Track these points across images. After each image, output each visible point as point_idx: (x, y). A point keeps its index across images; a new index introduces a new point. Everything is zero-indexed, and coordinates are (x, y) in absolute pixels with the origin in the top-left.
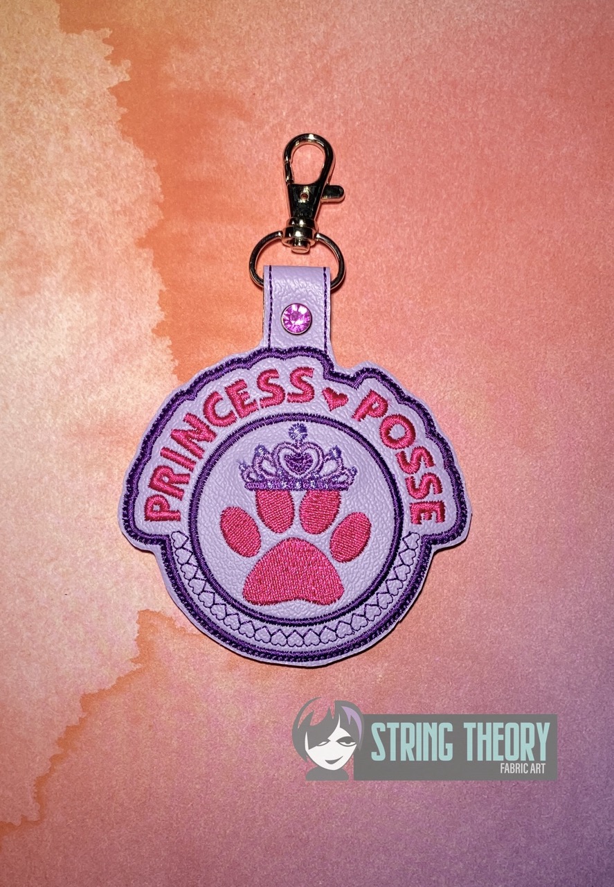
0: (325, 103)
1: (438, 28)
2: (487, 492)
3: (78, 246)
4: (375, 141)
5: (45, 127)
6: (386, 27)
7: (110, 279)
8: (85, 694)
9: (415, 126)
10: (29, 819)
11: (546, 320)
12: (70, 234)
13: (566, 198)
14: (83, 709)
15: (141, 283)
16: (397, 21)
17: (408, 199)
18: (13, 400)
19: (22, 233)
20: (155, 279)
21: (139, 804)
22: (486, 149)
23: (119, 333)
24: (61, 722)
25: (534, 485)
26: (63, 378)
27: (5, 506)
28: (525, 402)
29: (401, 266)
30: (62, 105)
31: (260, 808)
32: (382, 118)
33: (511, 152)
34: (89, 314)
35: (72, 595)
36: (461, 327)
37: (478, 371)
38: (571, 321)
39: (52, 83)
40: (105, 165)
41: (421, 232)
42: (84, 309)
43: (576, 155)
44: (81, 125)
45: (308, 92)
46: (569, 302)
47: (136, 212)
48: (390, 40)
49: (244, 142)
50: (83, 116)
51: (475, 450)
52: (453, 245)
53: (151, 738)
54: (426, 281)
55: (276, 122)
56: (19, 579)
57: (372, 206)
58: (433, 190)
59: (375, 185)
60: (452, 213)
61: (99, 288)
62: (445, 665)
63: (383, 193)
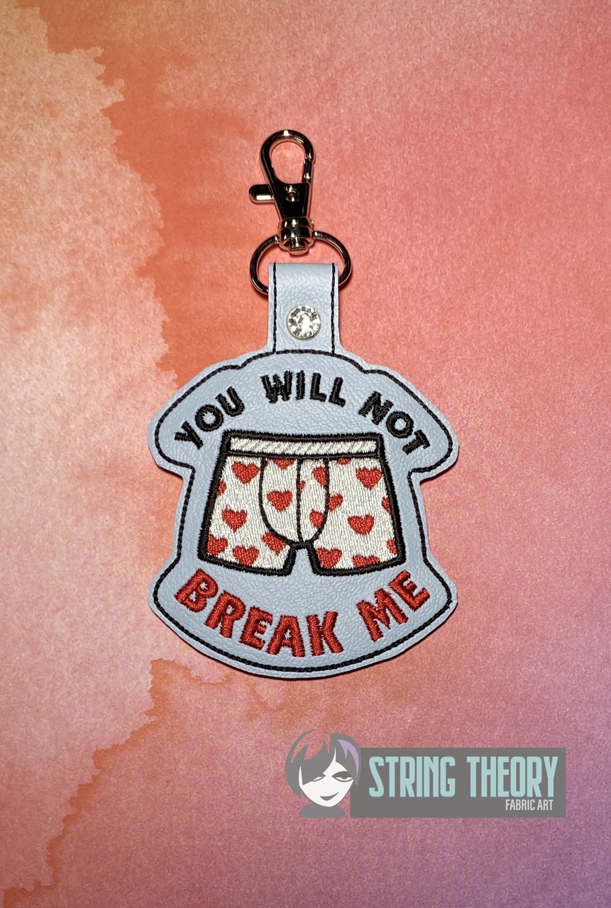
0: (331, 117)
1: (448, 35)
2: (515, 524)
3: (74, 277)
4: (386, 156)
5: (36, 152)
6: (393, 36)
7: (109, 310)
8: (97, 750)
9: (427, 141)
10: (42, 884)
11: (573, 340)
12: (65, 265)
13: (589, 210)
14: (96, 766)
15: (143, 314)
16: (405, 29)
17: (422, 217)
18: (11, 442)
19: (15, 265)
20: (157, 309)
21: (158, 864)
22: (503, 161)
23: (121, 368)
24: (73, 780)
25: (565, 514)
26: (63, 417)
27: (7, 554)
28: (552, 427)
29: (417, 287)
30: (53, 128)
31: (287, 864)
32: (392, 131)
33: (530, 163)
34: (89, 348)
35: (81, 646)
36: (483, 350)
37: (502, 396)
38: (598, 340)
39: (42, 106)
40: (101, 191)
41: (437, 251)
42: (83, 344)
43: (598, 165)
44: (74, 149)
45: (312, 107)
46: (596, 319)
47: (135, 239)
48: (397, 50)
49: (246, 162)
50: (76, 140)
51: (501, 480)
52: (471, 264)
53: (169, 795)
54: (444, 303)
56: (24, 631)
57: (384, 225)
59: (386, 203)
60: (469, 230)
61: (99, 321)
62: (477, 707)
63: (395, 211)
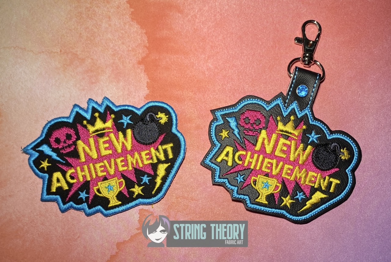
0: (212, 6)
3: (114, 64)
4: (233, 21)
5: (101, 16)
7: (127, 77)
8: (118, 243)
9: (249, 16)
12: (111, 59)
14: (117, 248)
15: (140, 79)
17: (246, 45)
19: (92, 59)
20: (145, 77)
22: (277, 25)
23: (131, 99)
24: (108, 253)
29: (243, 71)
30: (108, 8)
32: (236, 12)
33: (287, 26)
34: (119, 91)
36: (267, 96)
40: (125, 32)
41: (251, 58)
42: (117, 89)
44: (115, 16)
45: (206, 2)
47: (138, 50)
49: (180, 22)
50: (116, 12)
52: (264, 63)
53: (144, 260)
54: (253, 77)
55: (193, 14)
57: (231, 48)
58: (256, 41)
59: (232, 39)
60: (264, 50)
61: (123, 81)
62: (262, 230)
63: (236, 42)
